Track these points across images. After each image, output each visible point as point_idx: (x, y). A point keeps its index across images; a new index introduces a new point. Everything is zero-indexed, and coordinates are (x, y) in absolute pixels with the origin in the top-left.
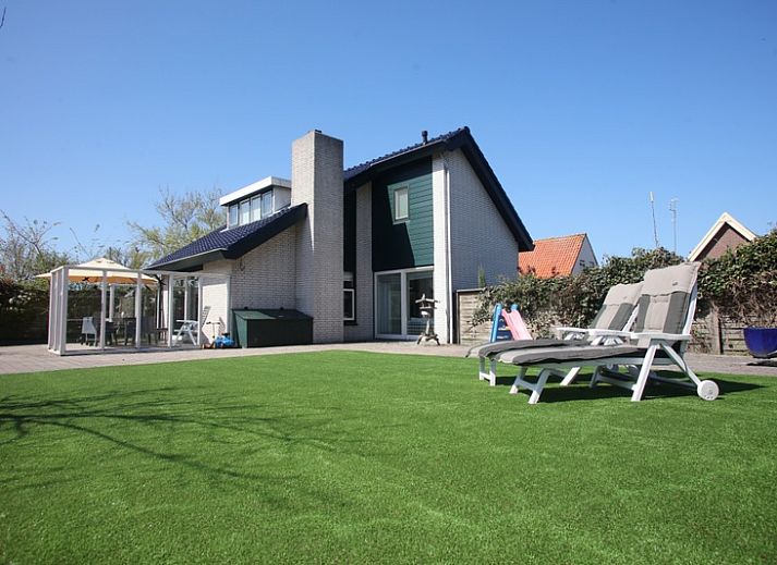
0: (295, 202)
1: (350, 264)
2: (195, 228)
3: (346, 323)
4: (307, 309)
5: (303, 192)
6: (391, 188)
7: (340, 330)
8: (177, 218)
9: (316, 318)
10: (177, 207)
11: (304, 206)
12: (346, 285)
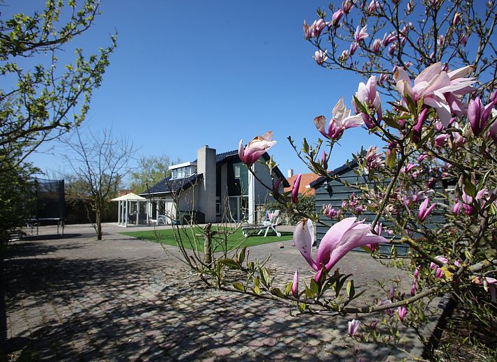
0: (199, 173)
1: (219, 193)
2: (153, 171)
3: (217, 216)
4: (203, 212)
5: (201, 169)
6: (234, 165)
7: (215, 218)
8: (146, 166)
9: (206, 214)
10: (146, 162)
11: (202, 174)
12: (217, 201)
